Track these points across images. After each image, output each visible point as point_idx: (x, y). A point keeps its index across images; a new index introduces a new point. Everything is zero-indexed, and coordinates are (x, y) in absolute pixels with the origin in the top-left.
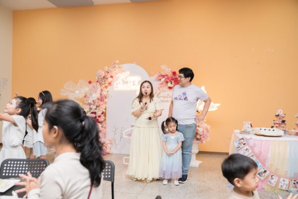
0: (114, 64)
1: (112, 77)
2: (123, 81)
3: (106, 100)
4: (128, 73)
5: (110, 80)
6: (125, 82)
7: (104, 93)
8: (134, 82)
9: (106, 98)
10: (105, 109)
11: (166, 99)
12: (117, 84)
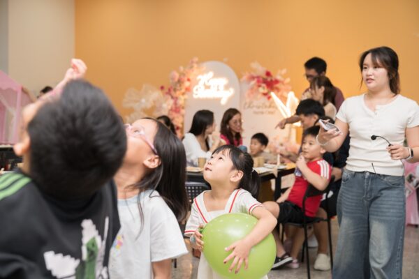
0: (192, 62)
1: (189, 80)
2: (205, 85)
3: (183, 111)
4: (211, 74)
5: (187, 84)
6: (207, 87)
7: (181, 102)
8: (218, 86)
9: (183, 108)
10: (183, 124)
11: (260, 110)
12: (197, 90)
